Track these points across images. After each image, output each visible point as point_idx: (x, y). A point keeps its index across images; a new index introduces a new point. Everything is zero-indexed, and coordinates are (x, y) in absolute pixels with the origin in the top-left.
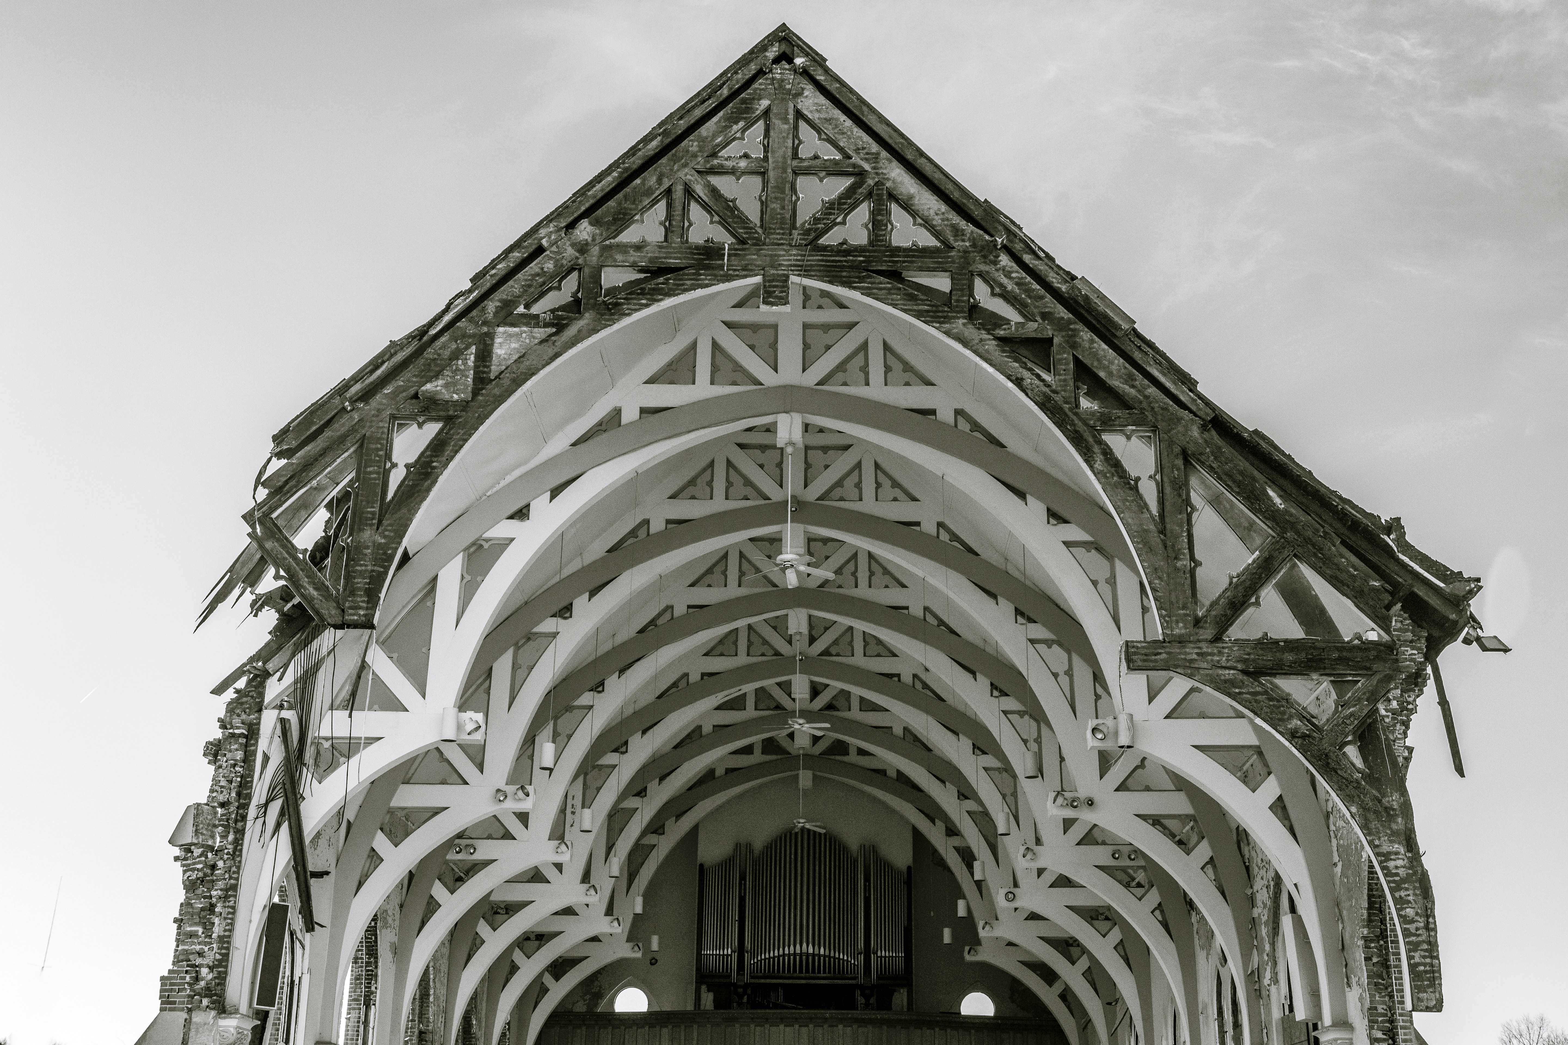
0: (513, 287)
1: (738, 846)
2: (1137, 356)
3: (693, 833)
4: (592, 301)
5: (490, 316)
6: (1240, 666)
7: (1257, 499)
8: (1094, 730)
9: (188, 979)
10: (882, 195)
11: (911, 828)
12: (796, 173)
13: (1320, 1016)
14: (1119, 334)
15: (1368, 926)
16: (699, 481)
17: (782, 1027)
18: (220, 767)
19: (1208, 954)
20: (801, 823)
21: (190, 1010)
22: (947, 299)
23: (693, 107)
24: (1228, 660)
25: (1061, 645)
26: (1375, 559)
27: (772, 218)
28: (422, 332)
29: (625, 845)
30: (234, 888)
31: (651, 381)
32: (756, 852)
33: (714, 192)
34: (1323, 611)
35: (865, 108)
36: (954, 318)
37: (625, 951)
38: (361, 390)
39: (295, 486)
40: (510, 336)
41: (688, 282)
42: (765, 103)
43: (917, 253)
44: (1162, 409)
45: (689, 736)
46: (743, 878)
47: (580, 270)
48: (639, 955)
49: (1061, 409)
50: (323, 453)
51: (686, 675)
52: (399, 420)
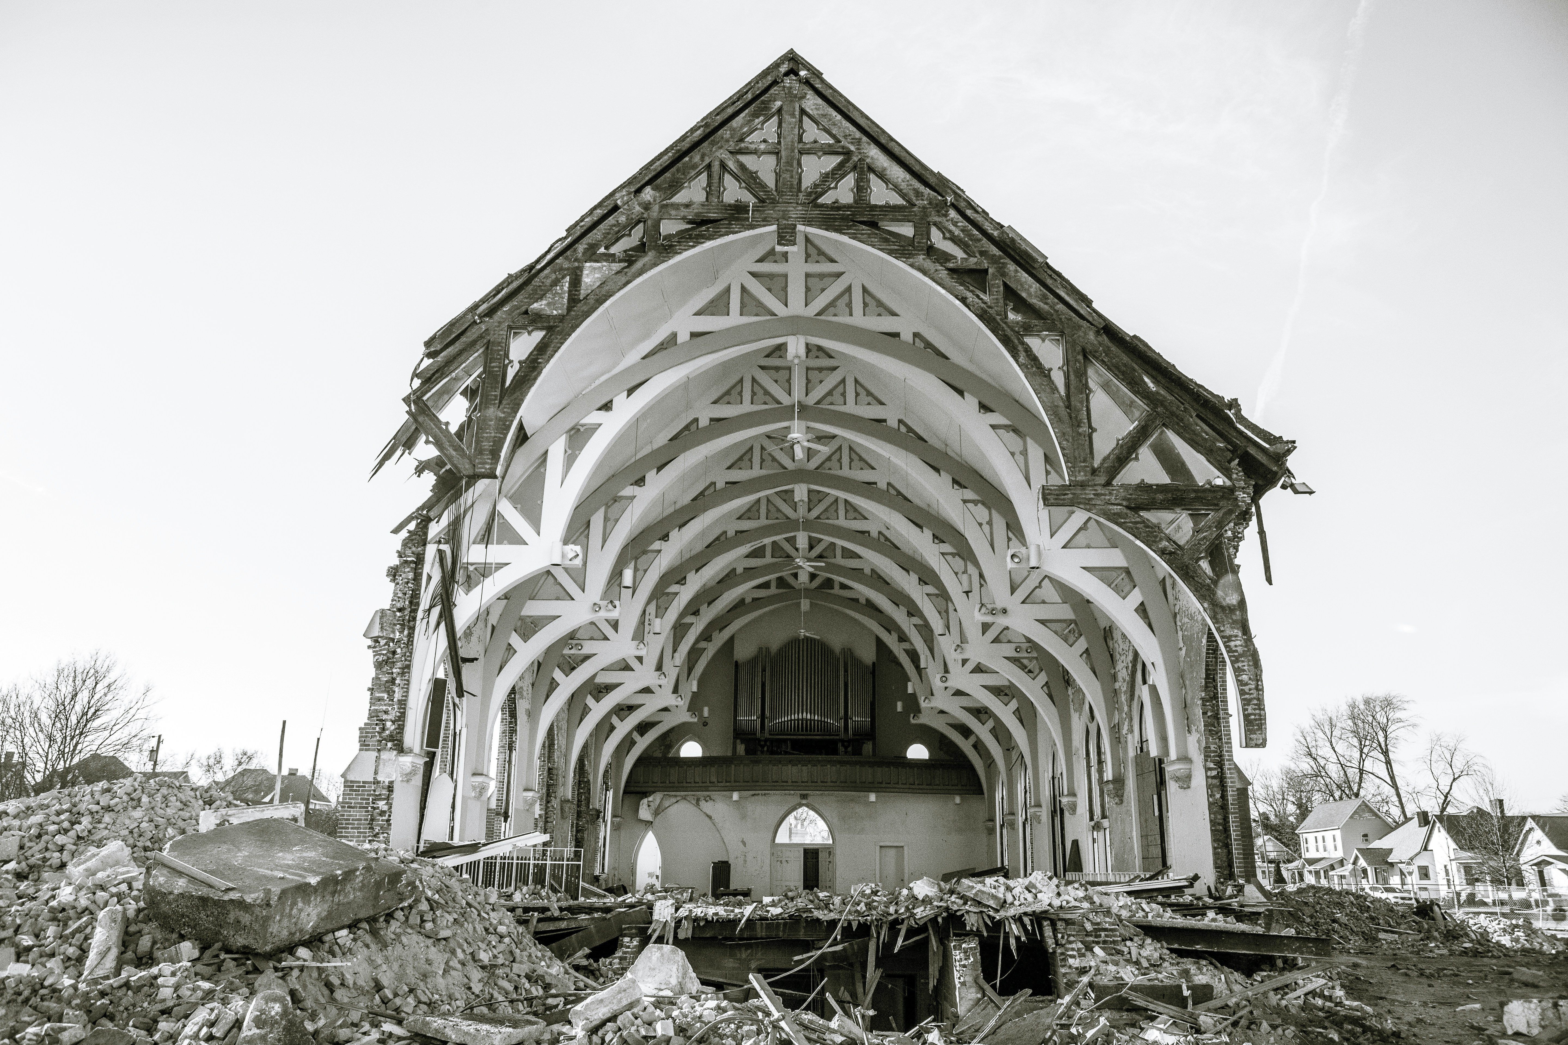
0: (597, 235)
1: (761, 649)
2: (1049, 282)
3: (732, 639)
4: (653, 244)
5: (580, 255)
6: (1125, 503)
7: (1136, 383)
8: (1013, 556)
9: (377, 729)
10: (863, 168)
11: (874, 638)
12: (801, 153)
13: (1167, 754)
14: (1036, 266)
15: (1205, 691)
16: (733, 392)
17: (790, 766)
18: (398, 584)
19: (1080, 715)
20: (803, 633)
21: (379, 750)
22: (911, 241)
23: (726, 107)
24: (1116, 499)
25: (984, 504)
26: (1220, 427)
27: (784, 184)
28: (531, 267)
29: (685, 647)
30: (408, 667)
31: (698, 314)
32: (773, 654)
33: (742, 167)
34: (1183, 464)
35: (850, 107)
36: (916, 254)
37: (685, 717)
38: (487, 309)
39: (440, 377)
40: (595, 269)
41: (723, 230)
42: (778, 104)
43: (889, 210)
44: (1068, 319)
45: (727, 575)
46: (764, 670)
47: (645, 222)
48: (696, 720)
49: (994, 319)
50: (460, 353)
51: (725, 532)
52: (515, 329)
